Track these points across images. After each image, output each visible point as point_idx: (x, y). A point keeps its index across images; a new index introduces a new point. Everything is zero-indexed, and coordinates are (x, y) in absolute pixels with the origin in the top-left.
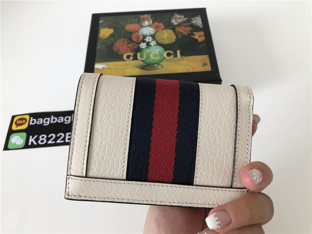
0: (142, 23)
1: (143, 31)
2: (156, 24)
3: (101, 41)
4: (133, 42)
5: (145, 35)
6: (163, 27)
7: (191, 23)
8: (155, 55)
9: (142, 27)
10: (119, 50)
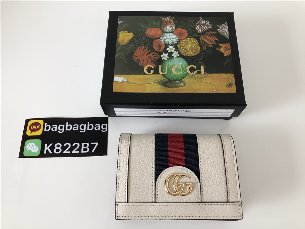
0: (164, 28)
1: (165, 38)
2: (179, 29)
3: (120, 47)
4: (154, 51)
5: (167, 43)
6: (187, 35)
7: (217, 31)
8: (177, 70)
9: (164, 32)
10: (139, 60)
